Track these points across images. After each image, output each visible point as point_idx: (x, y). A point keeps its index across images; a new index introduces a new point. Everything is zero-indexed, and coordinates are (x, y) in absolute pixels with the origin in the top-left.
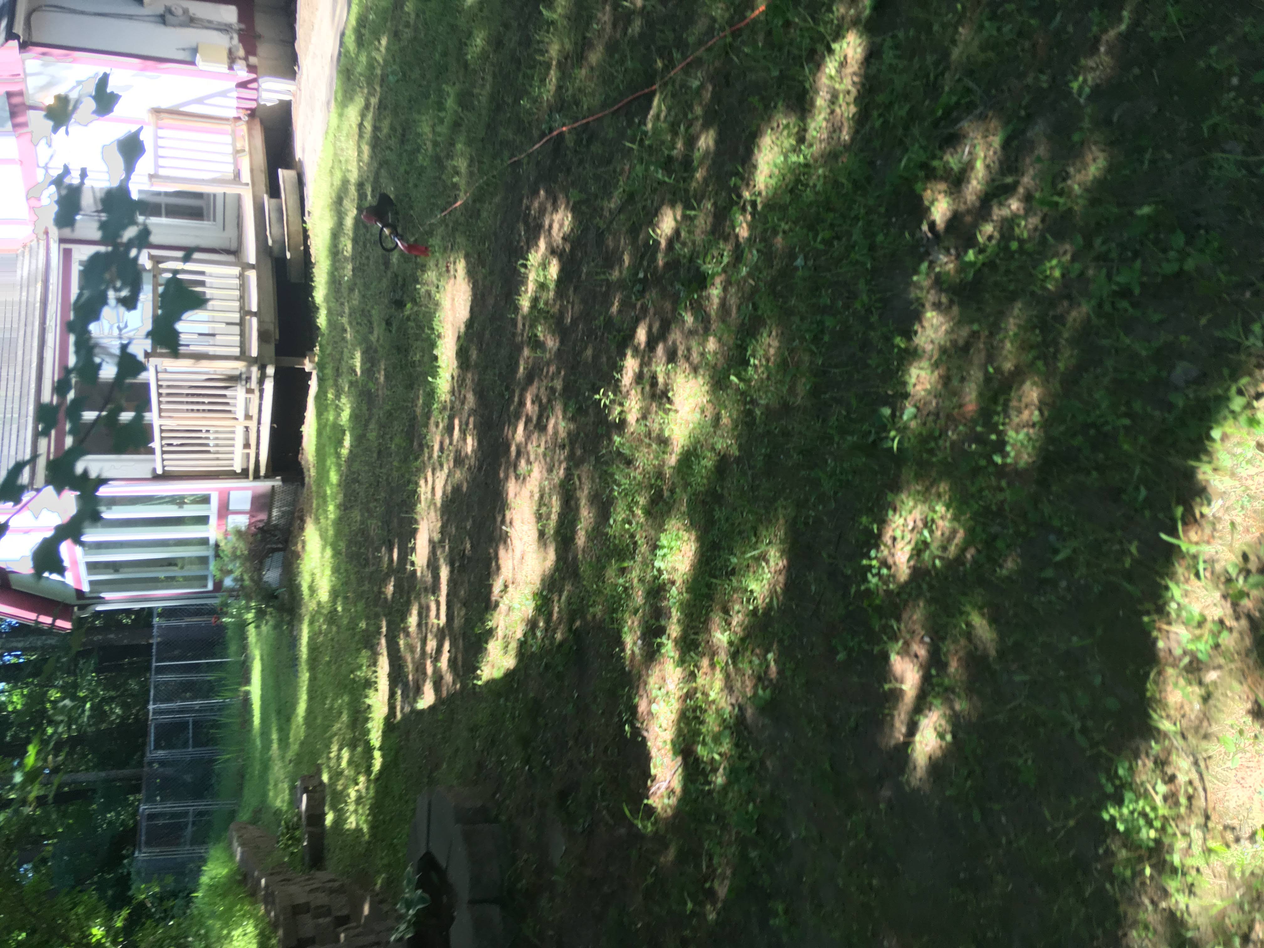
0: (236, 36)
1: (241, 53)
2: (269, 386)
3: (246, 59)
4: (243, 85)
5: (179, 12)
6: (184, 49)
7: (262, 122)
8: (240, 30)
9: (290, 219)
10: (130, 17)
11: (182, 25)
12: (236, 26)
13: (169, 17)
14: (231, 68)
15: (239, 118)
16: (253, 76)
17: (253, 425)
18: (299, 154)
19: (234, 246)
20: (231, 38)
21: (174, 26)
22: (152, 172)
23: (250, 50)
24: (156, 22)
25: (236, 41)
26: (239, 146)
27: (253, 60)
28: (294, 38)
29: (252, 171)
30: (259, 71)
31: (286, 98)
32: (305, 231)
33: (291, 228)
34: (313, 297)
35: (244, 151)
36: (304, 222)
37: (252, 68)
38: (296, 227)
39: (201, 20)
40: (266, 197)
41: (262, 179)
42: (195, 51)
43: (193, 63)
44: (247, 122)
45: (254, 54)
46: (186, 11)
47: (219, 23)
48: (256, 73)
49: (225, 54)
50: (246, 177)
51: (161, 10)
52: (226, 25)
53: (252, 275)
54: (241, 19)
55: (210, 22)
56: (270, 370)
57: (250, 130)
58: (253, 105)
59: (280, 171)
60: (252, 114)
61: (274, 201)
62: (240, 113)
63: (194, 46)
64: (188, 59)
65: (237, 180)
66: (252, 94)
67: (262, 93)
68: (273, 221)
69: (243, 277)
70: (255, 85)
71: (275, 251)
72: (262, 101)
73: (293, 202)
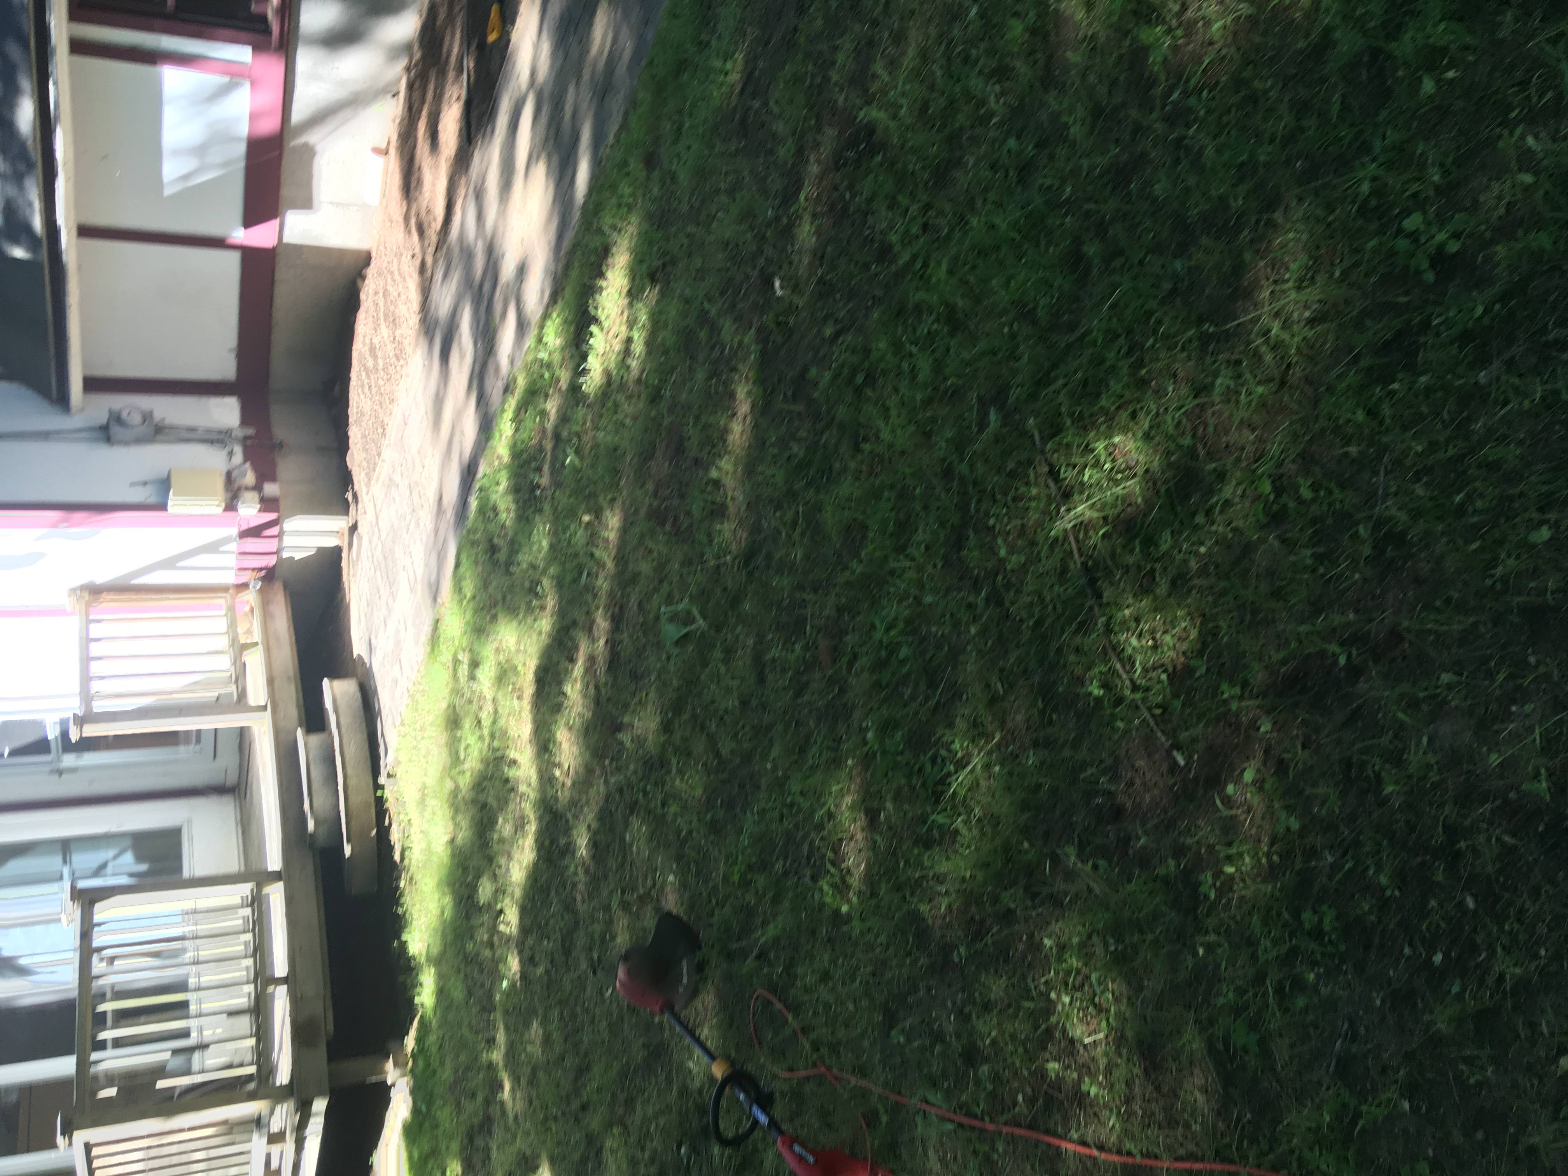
0: (238, 451)
1: (250, 478)
2: (316, 1128)
3: (258, 487)
4: (255, 532)
5: (136, 419)
6: (145, 484)
7: (286, 587)
8: (246, 438)
9: (352, 782)
10: (45, 436)
11: (140, 440)
12: (239, 433)
13: (115, 429)
14: (231, 507)
15: (244, 586)
16: (272, 516)
18: (358, 648)
19: (231, 780)
20: (231, 454)
21: (126, 443)
22: (80, 713)
23: (266, 474)
24: (95, 440)
25: (238, 457)
26: (245, 637)
27: (271, 489)
28: (342, 445)
29: (271, 682)
30: (282, 505)
31: (331, 542)
32: (381, 803)
33: (352, 798)
35: (253, 644)
36: (378, 787)
37: (268, 504)
38: (363, 795)
39: (172, 428)
40: (300, 733)
41: (290, 694)
42: (164, 485)
43: (163, 507)
44: (260, 591)
45: (273, 479)
46: (147, 417)
47: (208, 431)
48: (276, 510)
49: (219, 483)
50: (257, 693)
51: (102, 418)
52: (220, 432)
53: (276, 894)
54: (245, 420)
55: (192, 430)
56: (320, 1105)
57: (265, 603)
58: (272, 561)
59: (326, 682)
60: (269, 576)
61: (315, 739)
62: (246, 577)
63: (165, 475)
64: (153, 500)
65: (240, 702)
66: (272, 545)
67: (287, 541)
68: (316, 786)
69: (257, 902)
70: (274, 531)
71: (321, 841)
72: (286, 554)
73: (356, 747)
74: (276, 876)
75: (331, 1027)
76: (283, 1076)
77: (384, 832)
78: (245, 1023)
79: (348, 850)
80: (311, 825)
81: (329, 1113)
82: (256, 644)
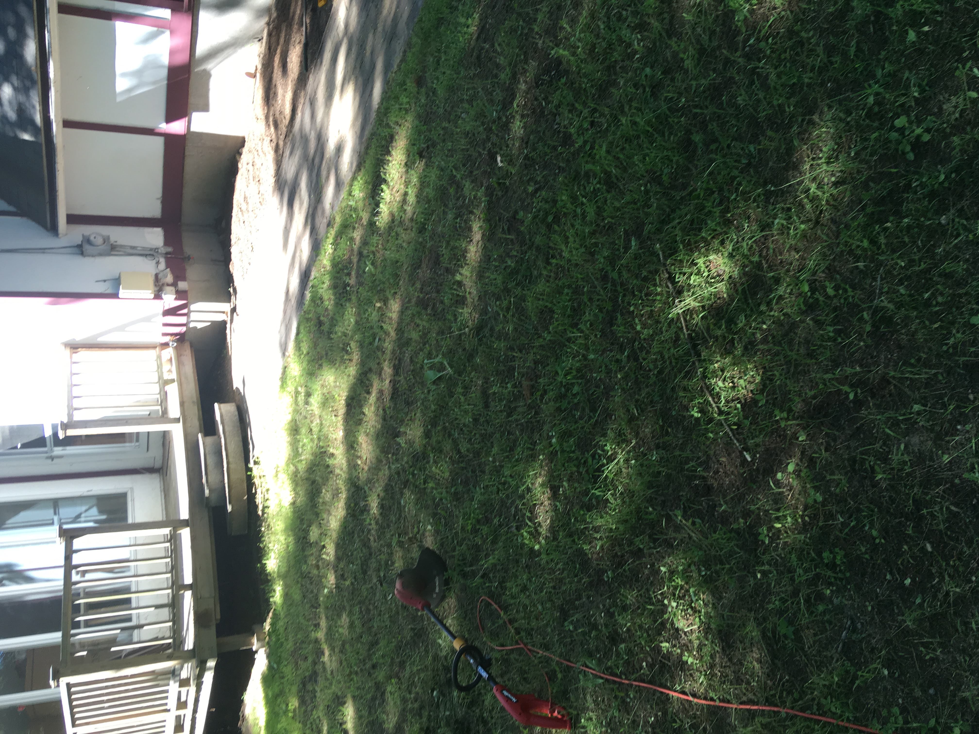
0: (162, 261)
1: (170, 278)
2: (208, 678)
3: (174, 284)
4: (171, 312)
5: (100, 241)
6: (105, 281)
7: (192, 347)
8: (167, 253)
10: (43, 250)
11: (102, 254)
12: (163, 250)
13: (86, 247)
14: (158, 296)
15: (165, 345)
16: (182, 302)
17: (188, 712)
18: (237, 383)
20: (158, 263)
21: (93, 256)
22: (65, 421)
23: (179, 276)
24: (73, 254)
25: (162, 266)
26: (166, 376)
27: (182, 285)
28: (227, 258)
29: (182, 404)
30: (189, 295)
31: (219, 318)
32: (250, 481)
33: (232, 476)
36: (249, 470)
37: (180, 294)
38: (239, 475)
39: (122, 246)
40: (200, 435)
41: (194, 412)
42: (117, 282)
43: (115, 296)
44: (176, 348)
45: (184, 279)
46: (106, 240)
47: (144, 249)
48: (185, 298)
49: (151, 280)
50: (174, 411)
51: (78, 240)
52: (151, 249)
53: (185, 534)
54: (167, 243)
55: (134, 248)
56: (211, 663)
57: (179, 356)
58: (184, 329)
59: (216, 405)
60: (181, 338)
61: (209, 439)
62: (167, 339)
63: (117, 276)
64: (109, 291)
65: (164, 417)
66: (183, 320)
67: (193, 316)
68: (210, 468)
69: (174, 539)
70: (185, 311)
71: (213, 503)
72: (192, 325)
73: (235, 445)
74: (185, 523)
75: (219, 617)
76: (189, 644)
77: (252, 497)
78: (165, 613)
79: (229, 508)
80: (207, 492)
81: (217, 669)
82: (173, 381)
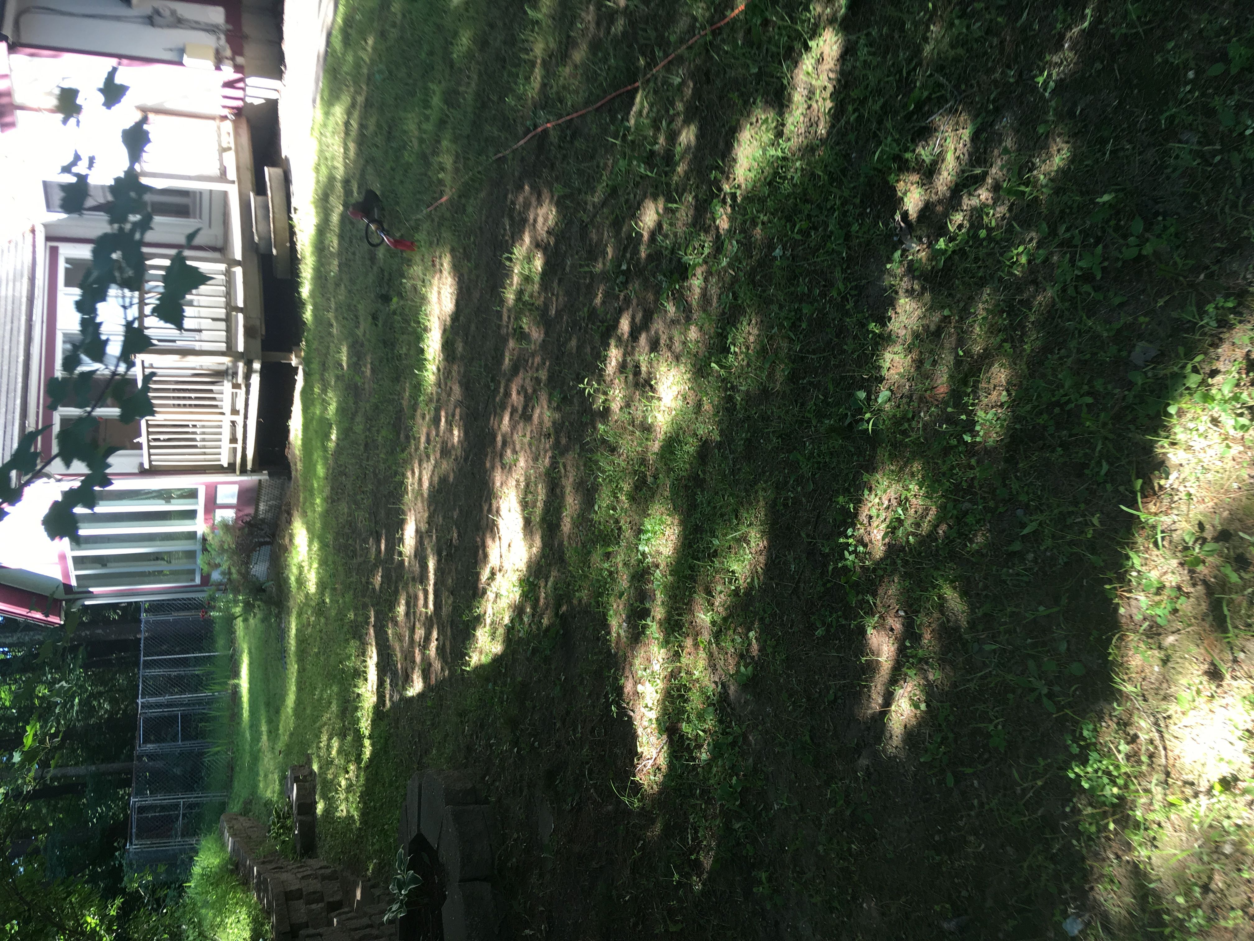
0: (223, 37)
1: (228, 53)
2: (255, 380)
3: (233, 59)
4: (230, 84)
5: (168, 14)
6: (171, 50)
7: (248, 121)
8: (227, 30)
9: (277, 216)
10: (118, 18)
11: (170, 26)
12: (224, 27)
13: (157, 19)
14: (218, 68)
15: (225, 118)
16: (239, 76)
17: (239, 419)
18: (285, 152)
19: (219, 244)
20: (219, 39)
21: (161, 26)
23: (237, 51)
24: (144, 23)
25: (223, 41)
26: (225, 145)
27: (240, 60)
28: (279, 37)
29: (238, 169)
30: (246, 70)
31: (273, 96)
32: (291, 228)
33: (277, 224)
34: (299, 293)
35: (230, 149)
36: (290, 219)
37: (238, 68)
38: (282, 223)
39: (187, 21)
40: (252, 195)
41: (248, 177)
42: (182, 51)
43: (180, 63)
44: (234, 122)
45: (241, 54)
46: (173, 13)
47: (207, 24)
48: (242, 72)
49: (212, 54)
50: (232, 174)
51: (149, 11)
52: (212, 25)
53: (238, 271)
54: (228, 20)
55: (197, 22)
56: (257, 366)
57: (236, 127)
58: (240, 103)
59: (266, 169)
60: (239, 113)
61: (260, 198)
62: (226, 112)
63: (181, 46)
64: (176, 59)
65: (223, 177)
66: (239, 94)
67: (249, 91)
68: (259, 219)
69: (228, 274)
70: (241, 85)
71: (262, 249)
72: (249, 100)
73: (279, 199)
74: (238, 263)
75: (263, 330)
76: (241, 348)
77: (293, 244)
79: (274, 252)
80: (256, 238)
